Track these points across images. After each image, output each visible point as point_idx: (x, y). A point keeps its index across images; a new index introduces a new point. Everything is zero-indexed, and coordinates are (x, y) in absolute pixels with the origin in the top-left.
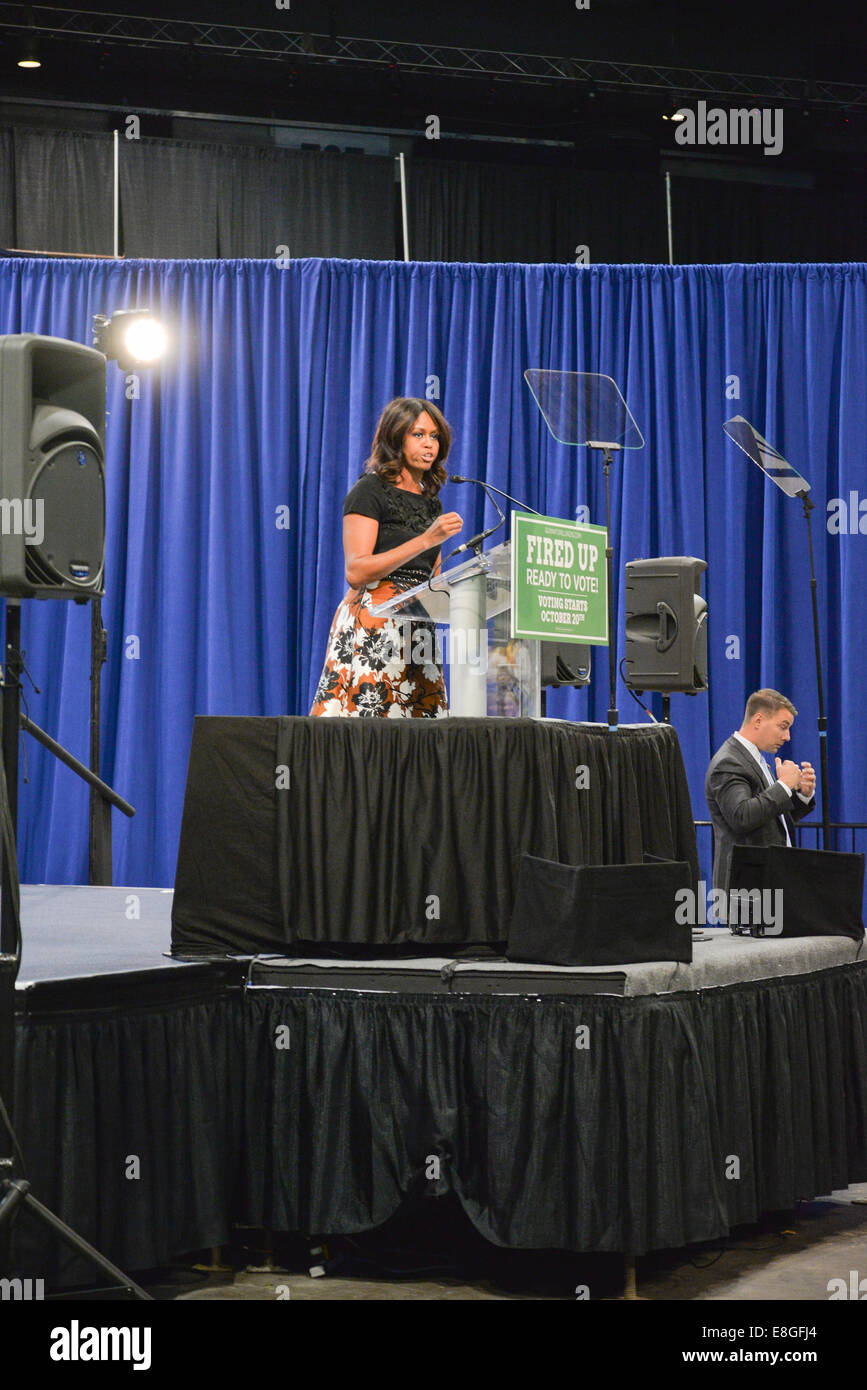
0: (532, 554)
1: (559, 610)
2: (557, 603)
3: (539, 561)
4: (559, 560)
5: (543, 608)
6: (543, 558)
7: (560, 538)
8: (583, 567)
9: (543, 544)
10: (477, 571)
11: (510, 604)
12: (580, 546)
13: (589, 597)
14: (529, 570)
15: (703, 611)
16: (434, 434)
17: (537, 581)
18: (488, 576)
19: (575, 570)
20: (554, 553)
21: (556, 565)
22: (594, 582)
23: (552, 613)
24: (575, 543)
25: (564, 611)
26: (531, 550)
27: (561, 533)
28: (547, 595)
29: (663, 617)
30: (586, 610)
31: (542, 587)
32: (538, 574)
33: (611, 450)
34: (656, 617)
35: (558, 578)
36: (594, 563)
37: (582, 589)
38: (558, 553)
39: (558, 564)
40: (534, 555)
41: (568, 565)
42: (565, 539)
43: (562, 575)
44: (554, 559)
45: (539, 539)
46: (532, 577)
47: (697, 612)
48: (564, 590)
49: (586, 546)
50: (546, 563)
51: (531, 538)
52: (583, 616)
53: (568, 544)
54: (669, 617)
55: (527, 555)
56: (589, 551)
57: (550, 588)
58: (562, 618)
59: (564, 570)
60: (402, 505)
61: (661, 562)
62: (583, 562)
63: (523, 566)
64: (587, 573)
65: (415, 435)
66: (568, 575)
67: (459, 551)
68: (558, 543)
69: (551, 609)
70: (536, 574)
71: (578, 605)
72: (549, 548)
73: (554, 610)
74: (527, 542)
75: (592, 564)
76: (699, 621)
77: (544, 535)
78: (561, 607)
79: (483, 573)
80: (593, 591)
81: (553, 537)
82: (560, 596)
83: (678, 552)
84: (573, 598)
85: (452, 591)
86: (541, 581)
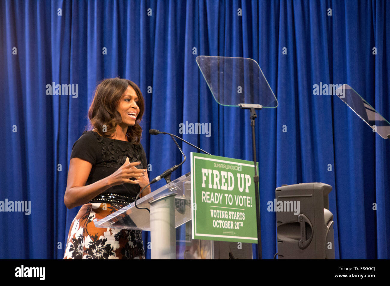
0: (205, 181)
1: (225, 219)
2: (224, 214)
3: (210, 186)
4: (225, 185)
5: (214, 218)
6: (213, 184)
7: (224, 170)
8: (241, 190)
9: (212, 174)
10: (168, 194)
11: (190, 217)
12: (239, 175)
13: (245, 210)
14: (203, 192)
15: (330, 220)
16: (136, 100)
17: (209, 199)
18: (176, 197)
19: (236, 192)
20: (220, 180)
21: (222, 189)
22: (249, 200)
23: (220, 221)
24: (235, 173)
25: (228, 220)
26: (204, 178)
27: (225, 167)
28: (217, 209)
29: (303, 225)
30: (244, 219)
31: (212, 203)
32: (210, 195)
33: (256, 109)
34: (298, 224)
35: (224, 197)
36: (249, 187)
37: (241, 205)
38: (223, 180)
39: (224, 188)
40: (207, 182)
41: (231, 189)
42: (227, 171)
43: (226, 195)
44: (221, 184)
45: (210, 171)
46: (206, 197)
47: (326, 220)
48: (228, 205)
49: (243, 176)
50: (215, 187)
51: (204, 171)
52: (242, 223)
53: (230, 174)
54: (307, 225)
55: (202, 183)
56: (245, 179)
57: (219, 204)
58: (228, 225)
59: (228, 192)
60: (113, 149)
61: (304, 186)
62: (241, 187)
63: (199, 190)
64: (244, 194)
65: (125, 100)
66: (230, 195)
67: (156, 181)
68: (223, 173)
69: (219, 219)
70: (208, 195)
71: (238, 216)
72: (217, 177)
73: (222, 219)
74: (202, 173)
75: (247, 188)
76: (328, 227)
77: (213, 168)
78: (227, 217)
79: (172, 196)
80: (249, 206)
81: (220, 170)
82: (225, 210)
83: (316, 179)
84: (234, 211)
85: (152, 208)
86: (212, 199)
